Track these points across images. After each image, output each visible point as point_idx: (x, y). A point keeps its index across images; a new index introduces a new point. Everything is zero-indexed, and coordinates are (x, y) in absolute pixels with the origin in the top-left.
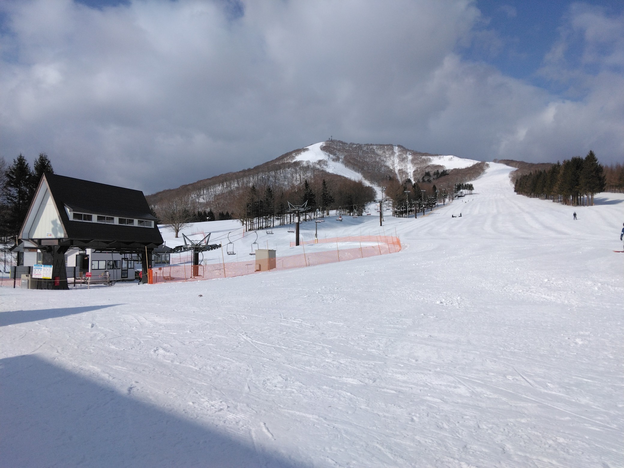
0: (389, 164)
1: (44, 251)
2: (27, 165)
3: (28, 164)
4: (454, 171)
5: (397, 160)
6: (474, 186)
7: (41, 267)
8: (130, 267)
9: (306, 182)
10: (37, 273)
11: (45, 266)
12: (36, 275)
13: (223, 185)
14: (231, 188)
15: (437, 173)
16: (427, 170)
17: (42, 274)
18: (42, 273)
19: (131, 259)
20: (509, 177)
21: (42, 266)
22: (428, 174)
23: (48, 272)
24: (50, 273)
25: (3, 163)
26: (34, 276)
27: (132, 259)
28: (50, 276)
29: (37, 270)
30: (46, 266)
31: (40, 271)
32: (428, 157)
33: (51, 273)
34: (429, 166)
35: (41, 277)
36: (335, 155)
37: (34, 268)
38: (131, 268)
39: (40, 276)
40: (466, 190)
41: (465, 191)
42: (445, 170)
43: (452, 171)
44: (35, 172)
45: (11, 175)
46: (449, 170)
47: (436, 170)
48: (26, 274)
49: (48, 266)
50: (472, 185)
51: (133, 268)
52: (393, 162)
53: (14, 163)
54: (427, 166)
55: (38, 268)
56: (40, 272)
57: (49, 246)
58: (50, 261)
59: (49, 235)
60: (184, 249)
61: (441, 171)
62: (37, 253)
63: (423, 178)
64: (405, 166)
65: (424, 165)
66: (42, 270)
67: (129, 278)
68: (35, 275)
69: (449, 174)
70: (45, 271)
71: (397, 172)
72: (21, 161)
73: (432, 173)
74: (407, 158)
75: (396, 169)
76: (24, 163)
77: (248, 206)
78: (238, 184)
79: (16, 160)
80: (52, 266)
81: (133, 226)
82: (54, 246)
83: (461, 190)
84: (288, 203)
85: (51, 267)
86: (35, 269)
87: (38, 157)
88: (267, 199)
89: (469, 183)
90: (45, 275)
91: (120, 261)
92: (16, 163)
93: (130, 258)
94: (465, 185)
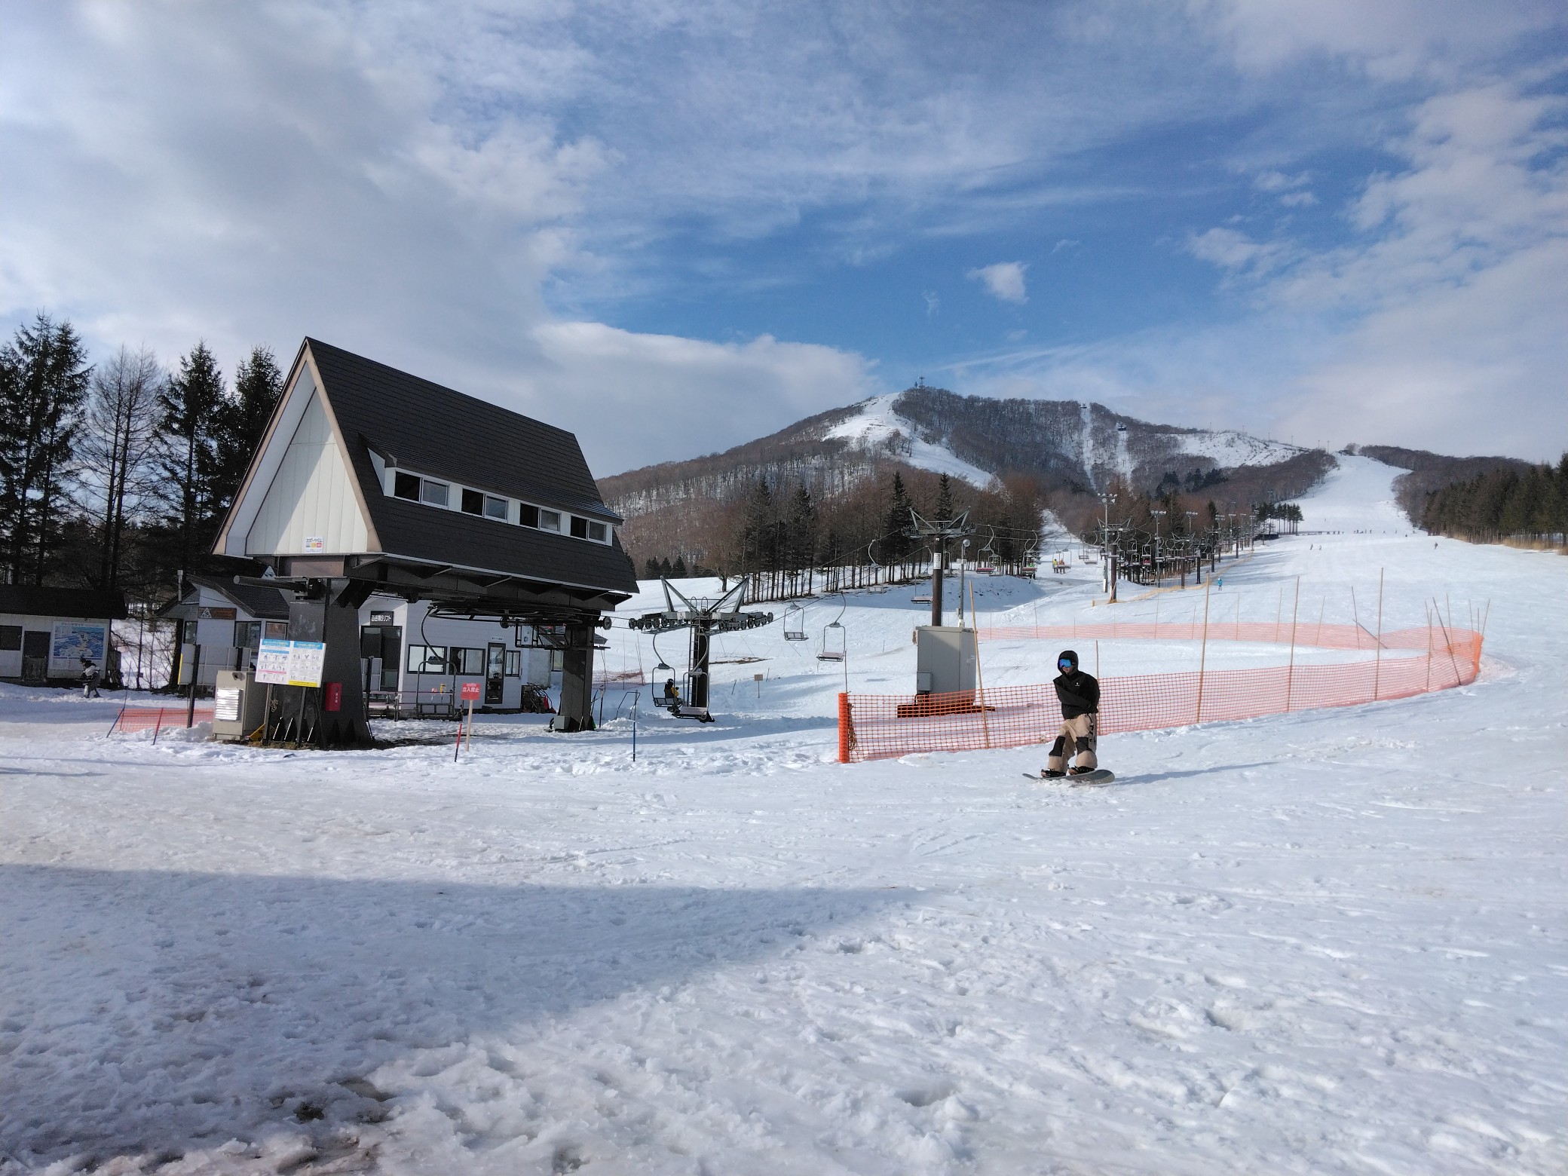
0: (1068, 450)
1: (297, 595)
2: (217, 376)
3: (219, 373)
4: (1241, 471)
5: (1088, 444)
6: (1303, 511)
7: (287, 649)
8: (508, 672)
9: (898, 477)
10: (270, 668)
11: (300, 644)
12: (269, 672)
13: (649, 495)
14: (668, 502)
15: (1195, 477)
16: (1169, 468)
17: (288, 671)
18: (288, 665)
19: (537, 641)
20: (1393, 490)
21: (289, 646)
22: (1171, 478)
23: (308, 664)
24: (315, 667)
25: (152, 368)
26: (259, 678)
27: (539, 643)
28: (315, 680)
29: (271, 657)
30: (304, 644)
31: (281, 660)
32: (1172, 435)
33: (318, 668)
34: (1172, 459)
35: (286, 680)
36: (929, 424)
37: (263, 651)
38: (511, 675)
39: (281, 676)
40: (1282, 521)
41: (1279, 524)
42: (1217, 468)
43: (1236, 471)
44: (239, 397)
45: (173, 401)
46: (1228, 469)
47: (1191, 469)
48: (233, 670)
49: (310, 644)
50: (1298, 508)
51: (518, 675)
52: (1080, 445)
53: (182, 367)
54: (1168, 457)
55: (274, 652)
56: (283, 663)
57: (313, 581)
58: (313, 630)
59: (314, 545)
60: (665, 622)
61: (1204, 472)
62: (236, 622)
63: (1159, 488)
64: (1112, 457)
65: (1161, 456)
66: (290, 657)
67: (504, 705)
68: (263, 673)
69: (1227, 479)
70: (299, 661)
71: (1088, 468)
72: (202, 368)
73: (1181, 477)
74: (1115, 437)
75: (1086, 463)
76: (210, 367)
77: (748, 534)
78: (687, 491)
79: (189, 360)
80: (324, 645)
81: (558, 533)
82: (329, 580)
83: (1269, 521)
84: (913, 513)
85: (321, 648)
86: (265, 653)
87: (249, 358)
88: (797, 520)
89: (1290, 503)
90: (297, 675)
91: (484, 650)
92: (189, 369)
93: (533, 640)
94: (1280, 507)
